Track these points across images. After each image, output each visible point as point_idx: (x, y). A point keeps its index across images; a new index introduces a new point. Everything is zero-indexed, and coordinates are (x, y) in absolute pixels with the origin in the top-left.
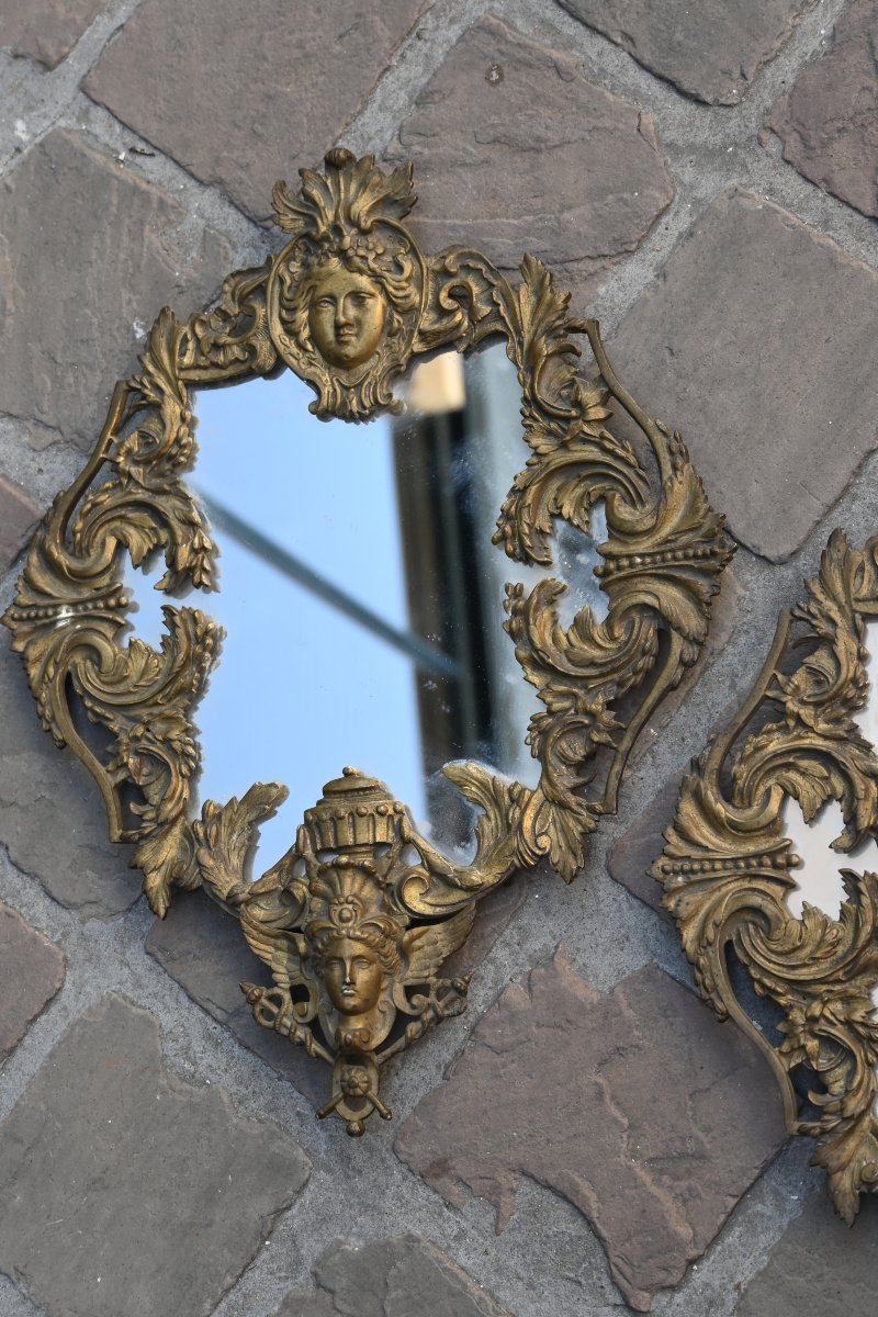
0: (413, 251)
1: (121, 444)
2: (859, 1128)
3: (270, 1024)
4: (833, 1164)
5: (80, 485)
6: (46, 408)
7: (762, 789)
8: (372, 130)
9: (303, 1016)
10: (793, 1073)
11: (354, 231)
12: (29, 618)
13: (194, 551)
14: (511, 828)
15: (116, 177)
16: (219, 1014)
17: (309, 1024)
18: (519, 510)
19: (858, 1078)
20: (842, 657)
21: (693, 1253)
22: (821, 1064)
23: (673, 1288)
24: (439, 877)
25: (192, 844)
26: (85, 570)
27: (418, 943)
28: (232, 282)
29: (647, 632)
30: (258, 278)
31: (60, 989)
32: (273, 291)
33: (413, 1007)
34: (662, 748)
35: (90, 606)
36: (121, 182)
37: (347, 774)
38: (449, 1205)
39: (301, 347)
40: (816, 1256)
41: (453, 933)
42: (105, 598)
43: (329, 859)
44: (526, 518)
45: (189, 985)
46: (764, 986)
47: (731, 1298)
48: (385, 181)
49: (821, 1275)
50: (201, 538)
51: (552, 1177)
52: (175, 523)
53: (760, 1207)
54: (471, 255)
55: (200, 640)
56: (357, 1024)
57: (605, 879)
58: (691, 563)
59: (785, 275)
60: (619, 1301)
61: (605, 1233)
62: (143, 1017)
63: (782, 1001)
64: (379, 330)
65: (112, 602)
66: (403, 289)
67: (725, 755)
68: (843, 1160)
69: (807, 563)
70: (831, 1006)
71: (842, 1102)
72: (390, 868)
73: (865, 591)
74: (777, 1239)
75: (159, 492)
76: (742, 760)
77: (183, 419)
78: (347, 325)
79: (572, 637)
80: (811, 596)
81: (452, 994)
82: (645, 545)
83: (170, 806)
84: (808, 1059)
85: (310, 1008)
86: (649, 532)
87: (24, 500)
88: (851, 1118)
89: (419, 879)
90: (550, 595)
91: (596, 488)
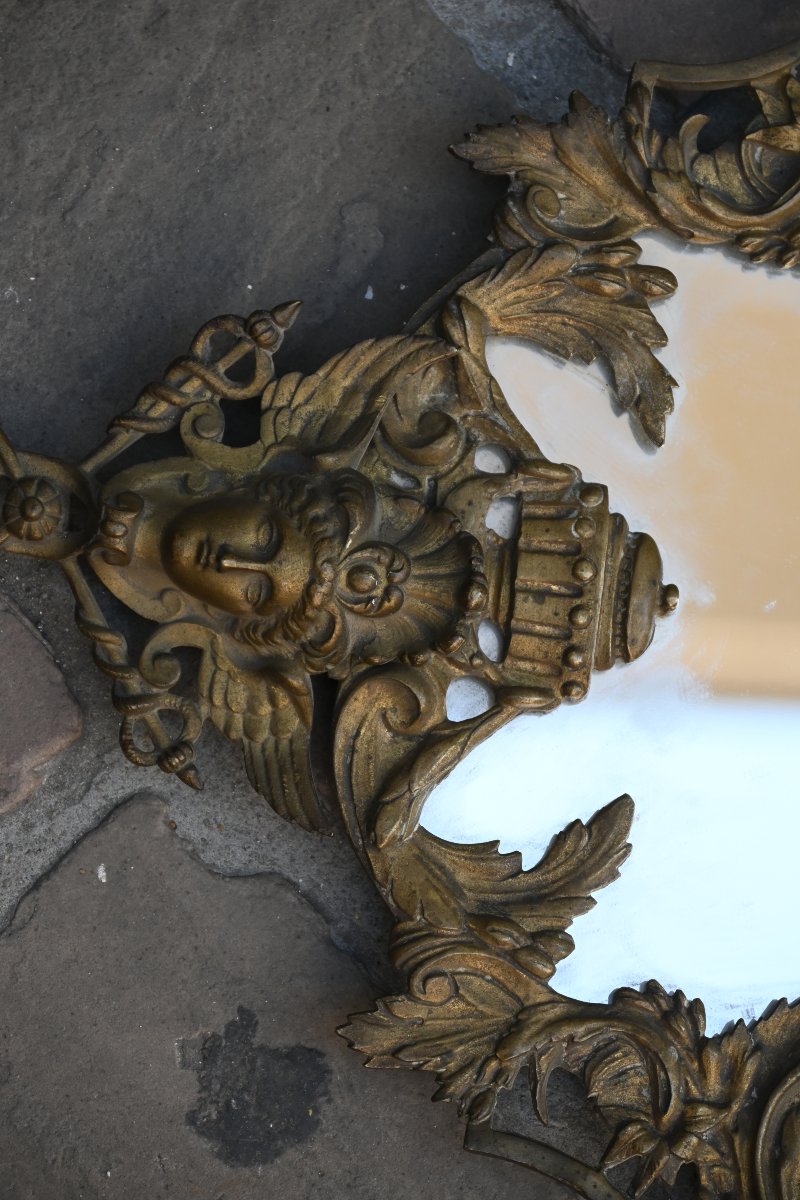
2: (627, 197)
4: (570, 139)
19: (720, 212)
22: (754, 149)
40: (400, 80)
49: (363, 83)
68: (576, 159)
71: (681, 174)
74: (439, 14)
84: (766, 126)
88: (649, 184)
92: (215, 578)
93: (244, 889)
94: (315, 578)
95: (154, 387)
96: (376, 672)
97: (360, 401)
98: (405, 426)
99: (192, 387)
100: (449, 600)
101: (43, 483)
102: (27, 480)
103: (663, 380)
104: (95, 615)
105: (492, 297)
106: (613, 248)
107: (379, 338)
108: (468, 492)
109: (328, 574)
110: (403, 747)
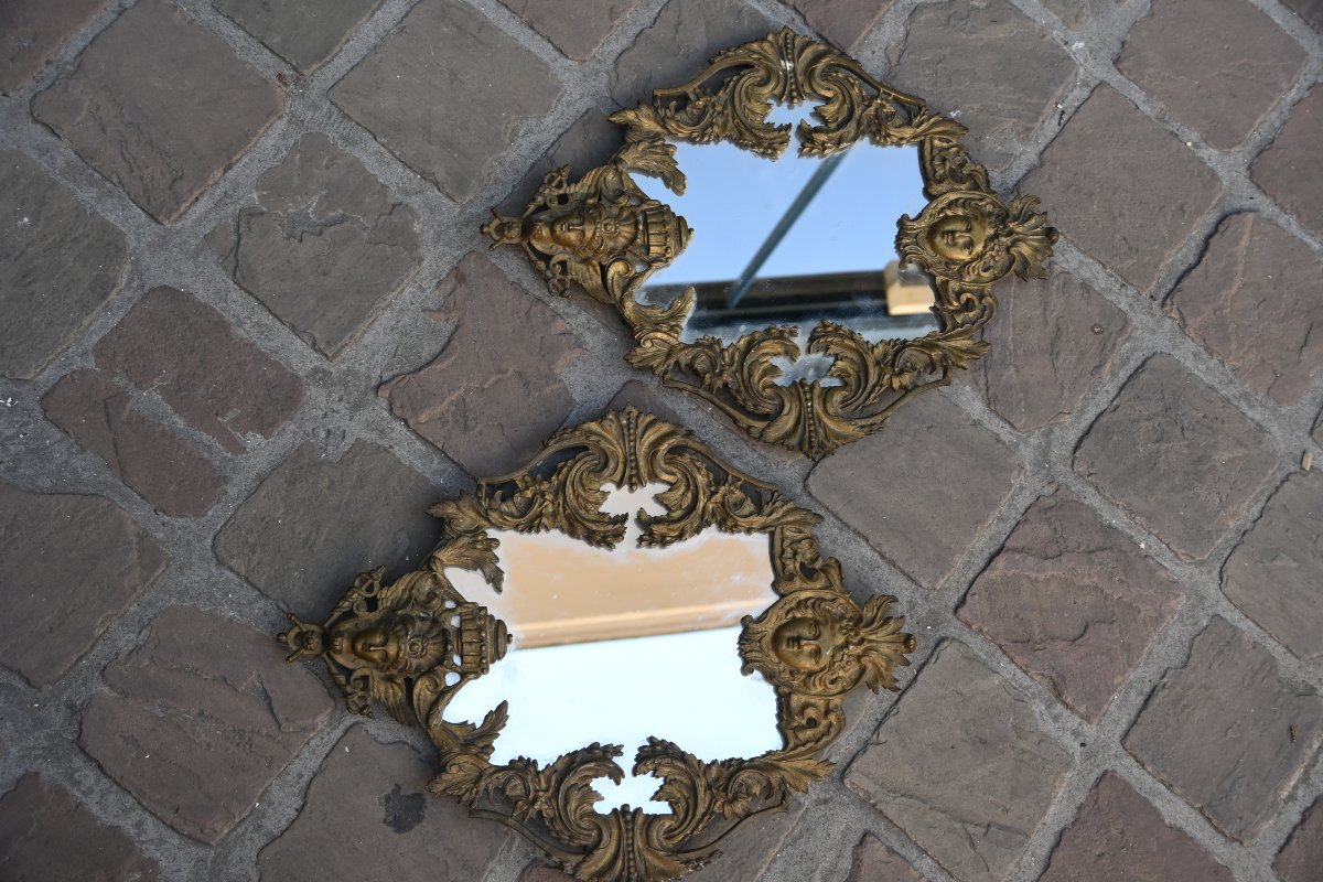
0: (996, 278)
1: (888, 101)
2: (481, 519)
3: (546, 181)
4: (461, 504)
5: (865, 77)
6: (911, 56)
7: (675, 470)
8: (1068, 256)
9: (550, 201)
10: (513, 481)
11: (1009, 243)
12: (786, 44)
13: (823, 143)
14: (656, 326)
15: (1047, 102)
16: (552, 151)
17: (545, 204)
18: (841, 336)
19: (510, 519)
20: (750, 519)
21: (411, 422)
22: (518, 498)
23: (391, 410)
24: (629, 282)
25: (651, 138)
26: (814, 78)
27: (591, 269)
28: (982, 171)
29: (767, 408)
30: (983, 186)
31: (567, 57)
32: (976, 195)
33: (554, 265)
34: (700, 415)
35: (793, 80)
36: (1045, 105)
37: (690, 231)
38: (439, 283)
39: (942, 210)
40: (409, 492)
41: (597, 290)
42: (797, 89)
43: (641, 218)
44: (836, 340)
45: (569, 134)
46: (562, 468)
47: (385, 443)
48: (1038, 263)
49: (397, 495)
50: (830, 148)
51: (455, 343)
52: (840, 132)
53: (436, 461)
54: (991, 312)
55: (770, 146)
56: (545, 232)
57: (625, 379)
58: (807, 435)
59: (972, 494)
60: (384, 379)
61: (422, 372)
62: (550, 107)
63: (553, 478)
64: (949, 256)
65: (795, 94)
66: (974, 271)
67: (695, 450)
68: (464, 510)
69: (804, 501)
70: (550, 505)
71: (496, 509)
72: (635, 254)
73: (788, 533)
74: (418, 470)
75: (859, 123)
76: (692, 459)
77: (902, 139)
78: (954, 238)
79: (766, 364)
80: (786, 502)
81: (561, 288)
82: (818, 408)
83: (674, 125)
84: (521, 491)
85: (555, 204)
86: (825, 411)
87: (857, 42)
88: (487, 514)
89: (628, 270)
90: (791, 353)
91: (852, 381)
92: (369, 654)
93: (392, 747)
94: (399, 649)
95: (343, 598)
96: (423, 675)
97: (407, 592)
98: (422, 598)
99: (355, 596)
100: (442, 649)
101: (313, 632)
102: (307, 633)
103: (499, 572)
104: (334, 670)
105: (444, 555)
106: (479, 534)
107: (411, 572)
108: (443, 616)
109: (403, 647)
110: (435, 696)
